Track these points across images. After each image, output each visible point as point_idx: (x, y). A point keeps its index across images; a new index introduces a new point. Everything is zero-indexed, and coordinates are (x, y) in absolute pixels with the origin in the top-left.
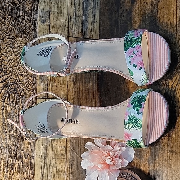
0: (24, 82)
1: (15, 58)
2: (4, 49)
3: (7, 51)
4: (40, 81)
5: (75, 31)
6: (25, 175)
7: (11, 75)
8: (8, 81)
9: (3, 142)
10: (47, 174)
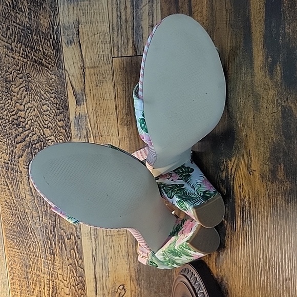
0: (53, 138)
1: (35, 104)
2: (18, 94)
3: (23, 97)
4: (76, 132)
5: (121, 46)
6: (70, 260)
7: (33, 129)
8: (30, 139)
9: (35, 221)
10: (100, 256)
